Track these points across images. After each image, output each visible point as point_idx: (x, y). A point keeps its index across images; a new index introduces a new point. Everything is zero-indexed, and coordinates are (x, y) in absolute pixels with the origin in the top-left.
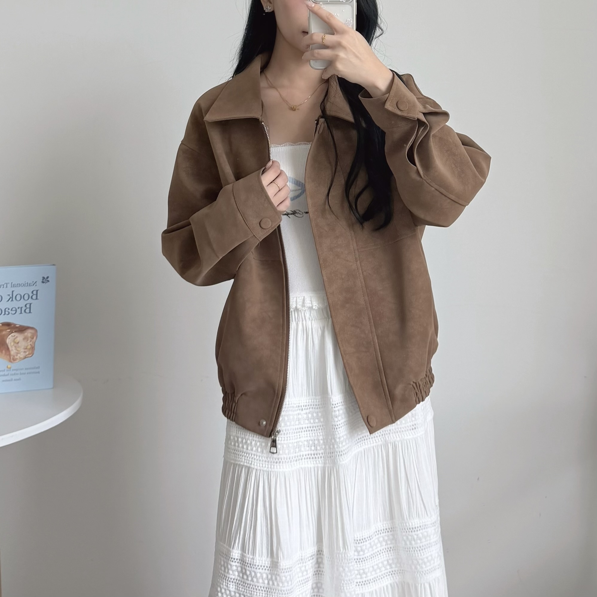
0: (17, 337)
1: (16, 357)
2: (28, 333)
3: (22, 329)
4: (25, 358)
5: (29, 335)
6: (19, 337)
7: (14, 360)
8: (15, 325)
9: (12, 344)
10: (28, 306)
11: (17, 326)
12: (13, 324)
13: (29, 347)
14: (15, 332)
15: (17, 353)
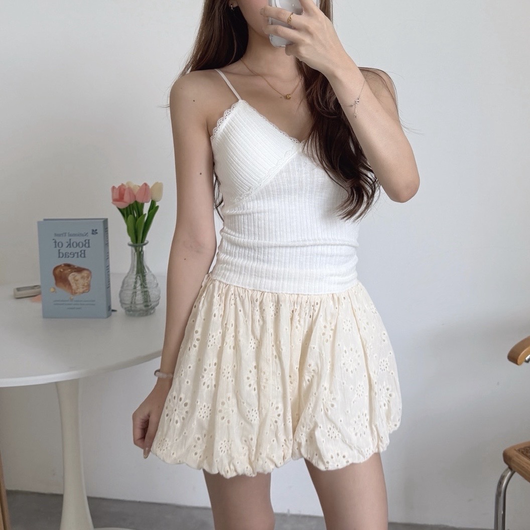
0: (76, 276)
1: (77, 291)
2: (85, 273)
3: (79, 270)
4: (83, 292)
5: (86, 275)
6: (78, 276)
7: (75, 293)
8: (74, 266)
9: (73, 281)
10: (83, 252)
11: (76, 267)
12: (72, 265)
13: (86, 284)
14: (75, 272)
15: (78, 289)
